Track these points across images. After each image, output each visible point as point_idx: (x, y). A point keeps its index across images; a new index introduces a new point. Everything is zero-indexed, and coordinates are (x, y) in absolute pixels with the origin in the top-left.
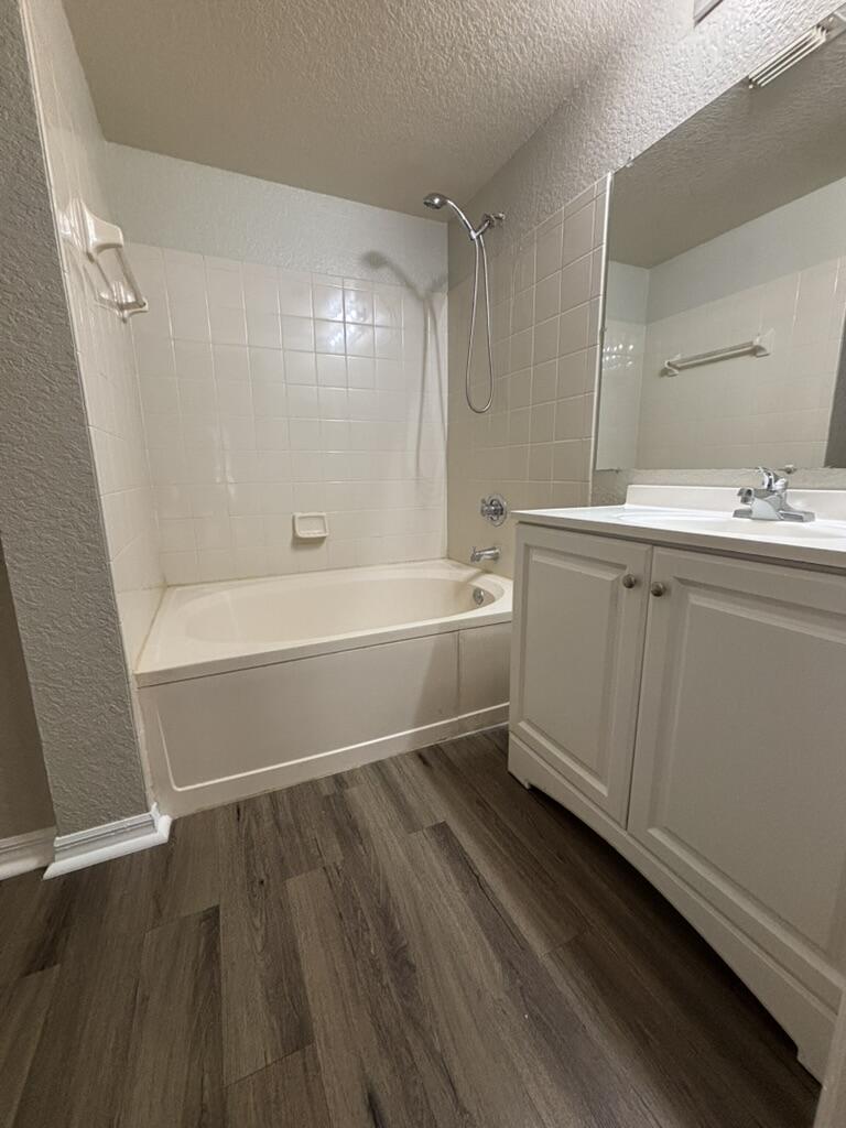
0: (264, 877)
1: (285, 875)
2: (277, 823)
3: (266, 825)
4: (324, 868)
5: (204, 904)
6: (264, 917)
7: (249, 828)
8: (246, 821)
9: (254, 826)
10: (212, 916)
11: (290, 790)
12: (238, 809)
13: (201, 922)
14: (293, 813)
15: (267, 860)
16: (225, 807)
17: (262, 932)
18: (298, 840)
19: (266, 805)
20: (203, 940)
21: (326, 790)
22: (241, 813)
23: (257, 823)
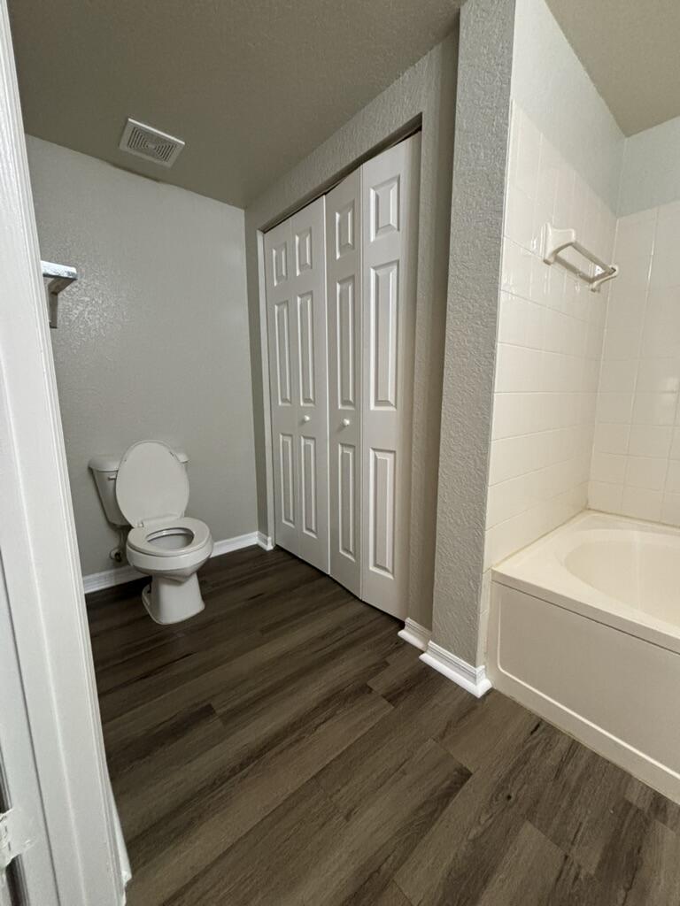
0: (513, 795)
1: (530, 815)
2: (559, 771)
3: (548, 761)
4: (566, 857)
5: (467, 761)
6: (490, 821)
7: (533, 748)
8: (535, 742)
9: (538, 752)
10: (464, 775)
11: (595, 756)
12: (539, 726)
13: (456, 770)
14: (580, 778)
15: (526, 786)
16: (531, 714)
17: (480, 829)
18: (564, 804)
19: (562, 746)
20: (448, 782)
21: (633, 797)
22: (538, 730)
23: (543, 752)
